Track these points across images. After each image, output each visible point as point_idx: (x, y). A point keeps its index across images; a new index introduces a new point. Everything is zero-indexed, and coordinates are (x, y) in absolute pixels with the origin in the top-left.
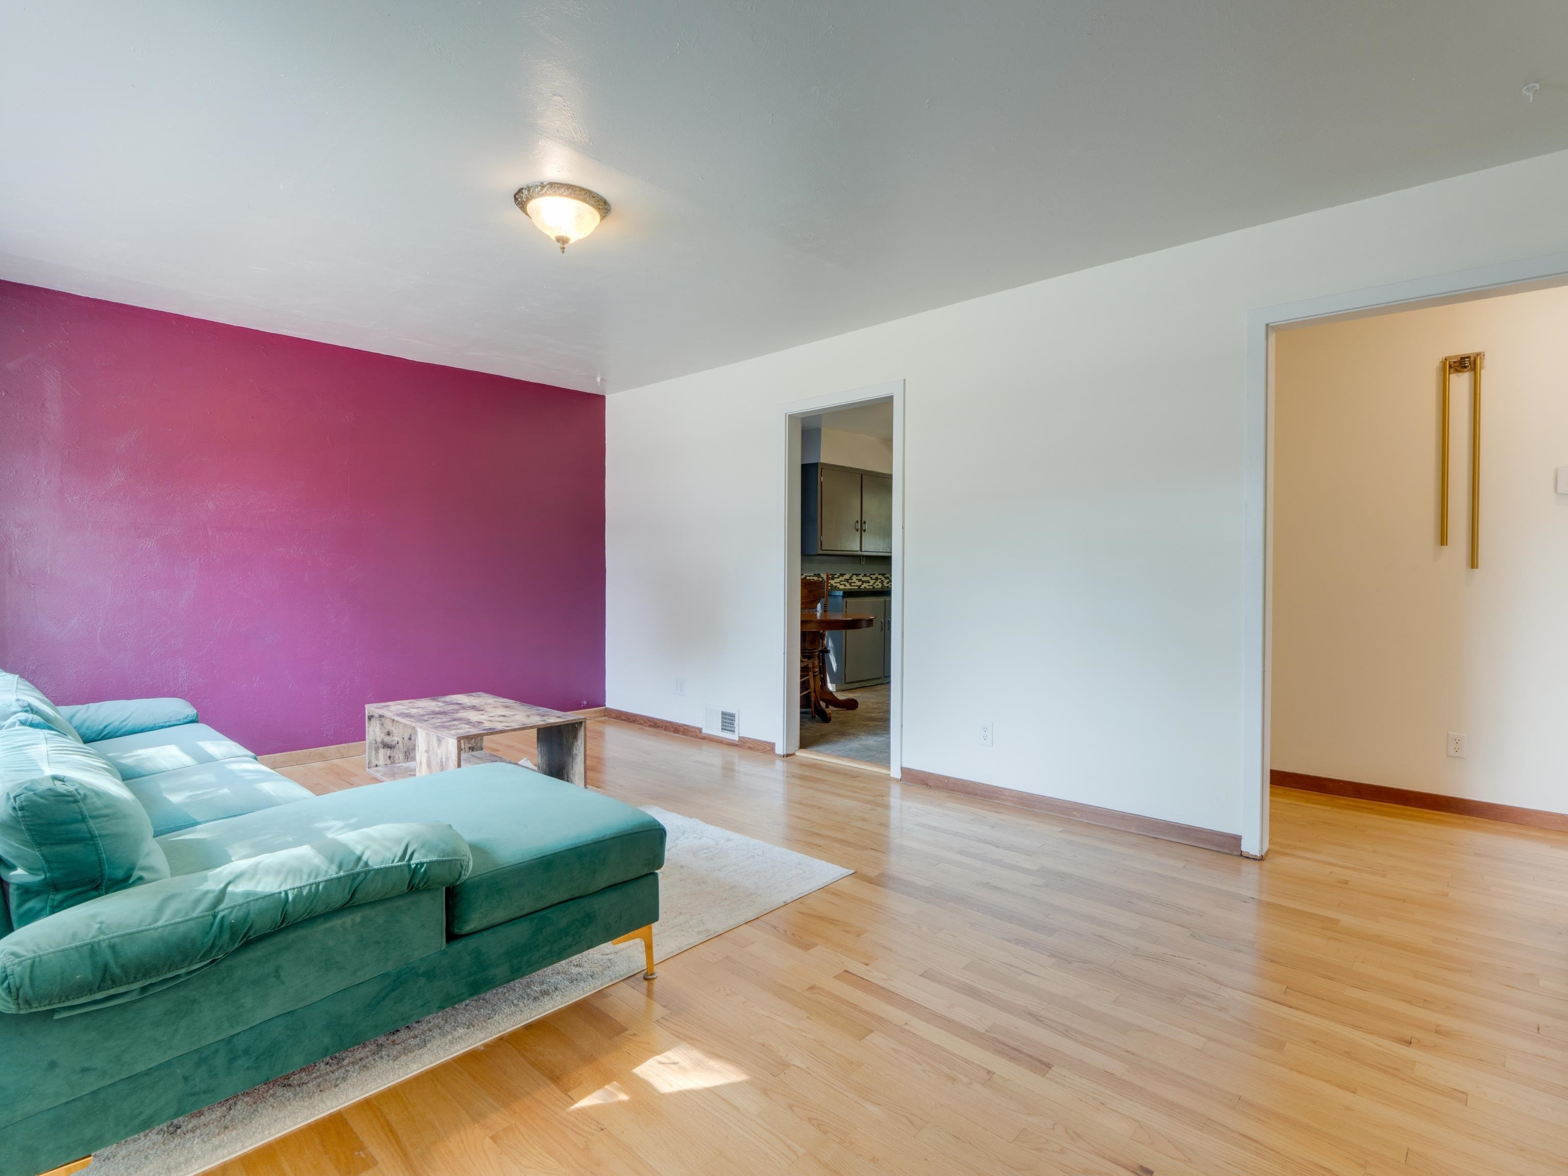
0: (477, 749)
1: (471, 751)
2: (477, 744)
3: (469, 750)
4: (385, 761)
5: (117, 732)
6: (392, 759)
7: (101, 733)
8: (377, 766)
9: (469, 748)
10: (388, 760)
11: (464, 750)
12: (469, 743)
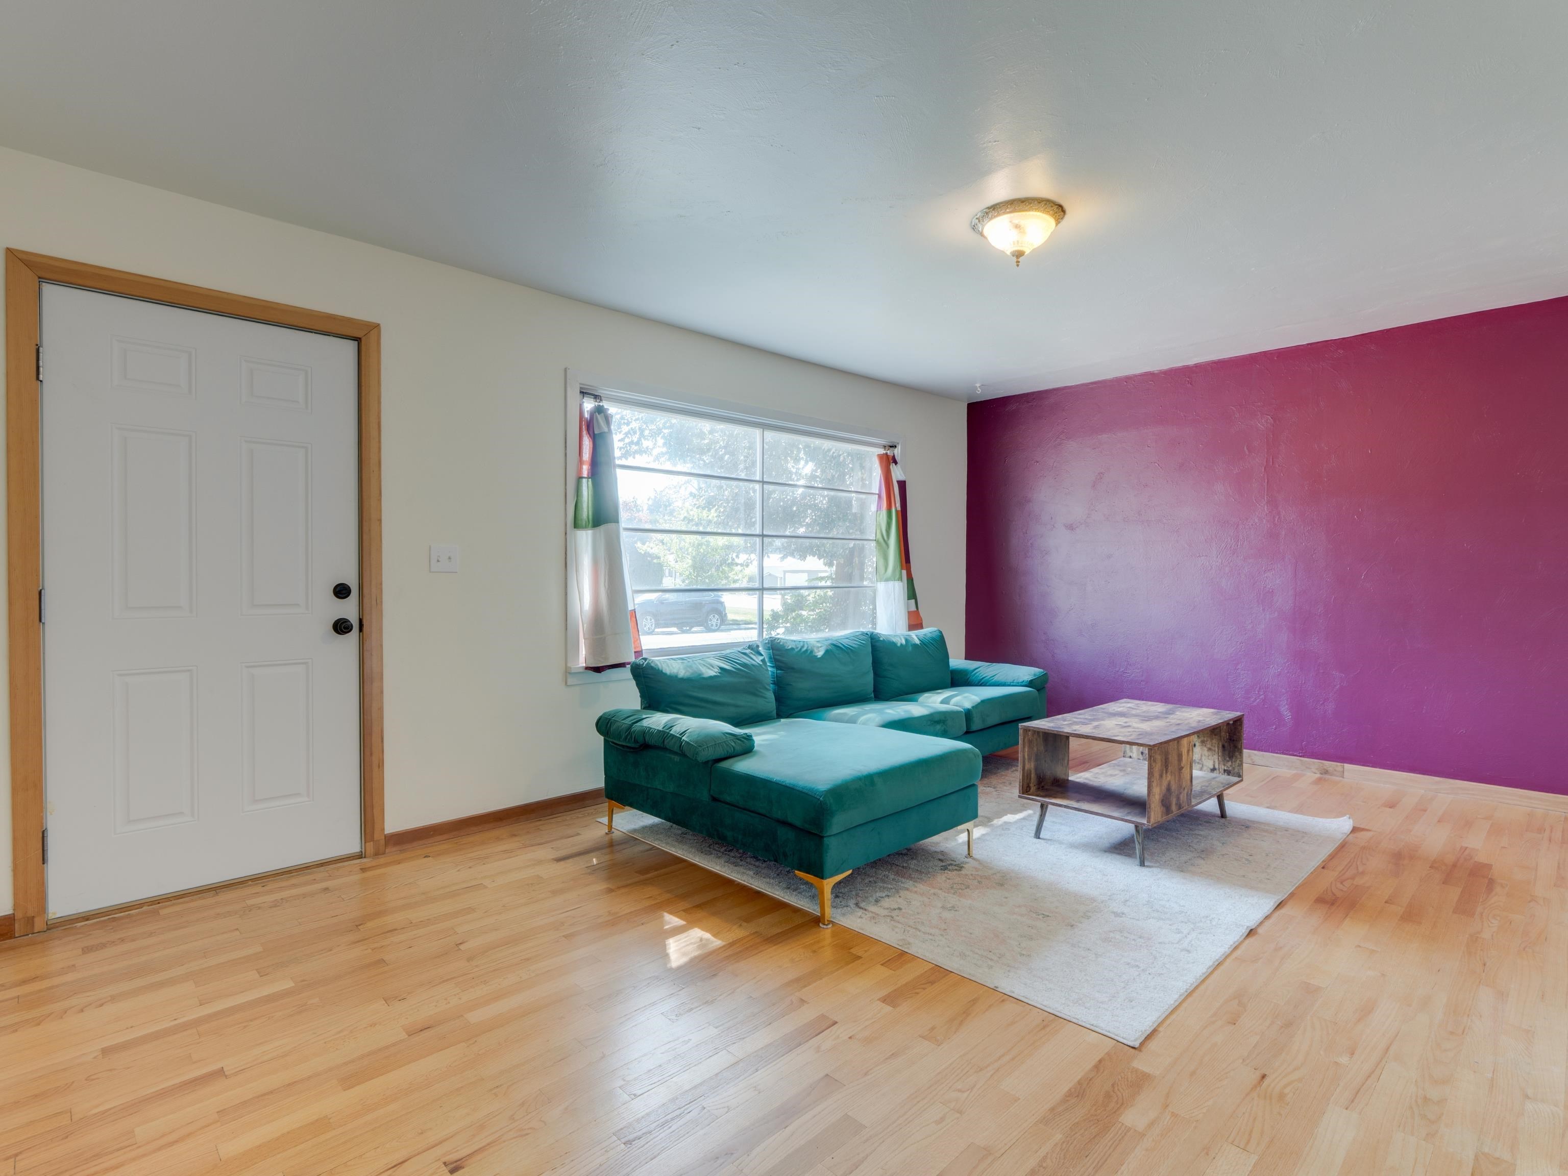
0: (1234, 774)
1: (1226, 774)
2: (1234, 769)
3: (1224, 773)
4: (1138, 755)
5: (987, 683)
6: (1144, 755)
7: (980, 682)
8: (1130, 757)
9: (1225, 771)
10: (1141, 756)
11: (1218, 771)
12: (1224, 765)
